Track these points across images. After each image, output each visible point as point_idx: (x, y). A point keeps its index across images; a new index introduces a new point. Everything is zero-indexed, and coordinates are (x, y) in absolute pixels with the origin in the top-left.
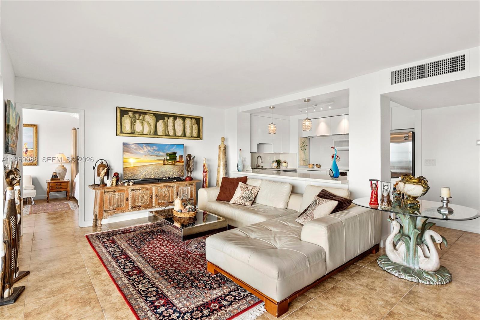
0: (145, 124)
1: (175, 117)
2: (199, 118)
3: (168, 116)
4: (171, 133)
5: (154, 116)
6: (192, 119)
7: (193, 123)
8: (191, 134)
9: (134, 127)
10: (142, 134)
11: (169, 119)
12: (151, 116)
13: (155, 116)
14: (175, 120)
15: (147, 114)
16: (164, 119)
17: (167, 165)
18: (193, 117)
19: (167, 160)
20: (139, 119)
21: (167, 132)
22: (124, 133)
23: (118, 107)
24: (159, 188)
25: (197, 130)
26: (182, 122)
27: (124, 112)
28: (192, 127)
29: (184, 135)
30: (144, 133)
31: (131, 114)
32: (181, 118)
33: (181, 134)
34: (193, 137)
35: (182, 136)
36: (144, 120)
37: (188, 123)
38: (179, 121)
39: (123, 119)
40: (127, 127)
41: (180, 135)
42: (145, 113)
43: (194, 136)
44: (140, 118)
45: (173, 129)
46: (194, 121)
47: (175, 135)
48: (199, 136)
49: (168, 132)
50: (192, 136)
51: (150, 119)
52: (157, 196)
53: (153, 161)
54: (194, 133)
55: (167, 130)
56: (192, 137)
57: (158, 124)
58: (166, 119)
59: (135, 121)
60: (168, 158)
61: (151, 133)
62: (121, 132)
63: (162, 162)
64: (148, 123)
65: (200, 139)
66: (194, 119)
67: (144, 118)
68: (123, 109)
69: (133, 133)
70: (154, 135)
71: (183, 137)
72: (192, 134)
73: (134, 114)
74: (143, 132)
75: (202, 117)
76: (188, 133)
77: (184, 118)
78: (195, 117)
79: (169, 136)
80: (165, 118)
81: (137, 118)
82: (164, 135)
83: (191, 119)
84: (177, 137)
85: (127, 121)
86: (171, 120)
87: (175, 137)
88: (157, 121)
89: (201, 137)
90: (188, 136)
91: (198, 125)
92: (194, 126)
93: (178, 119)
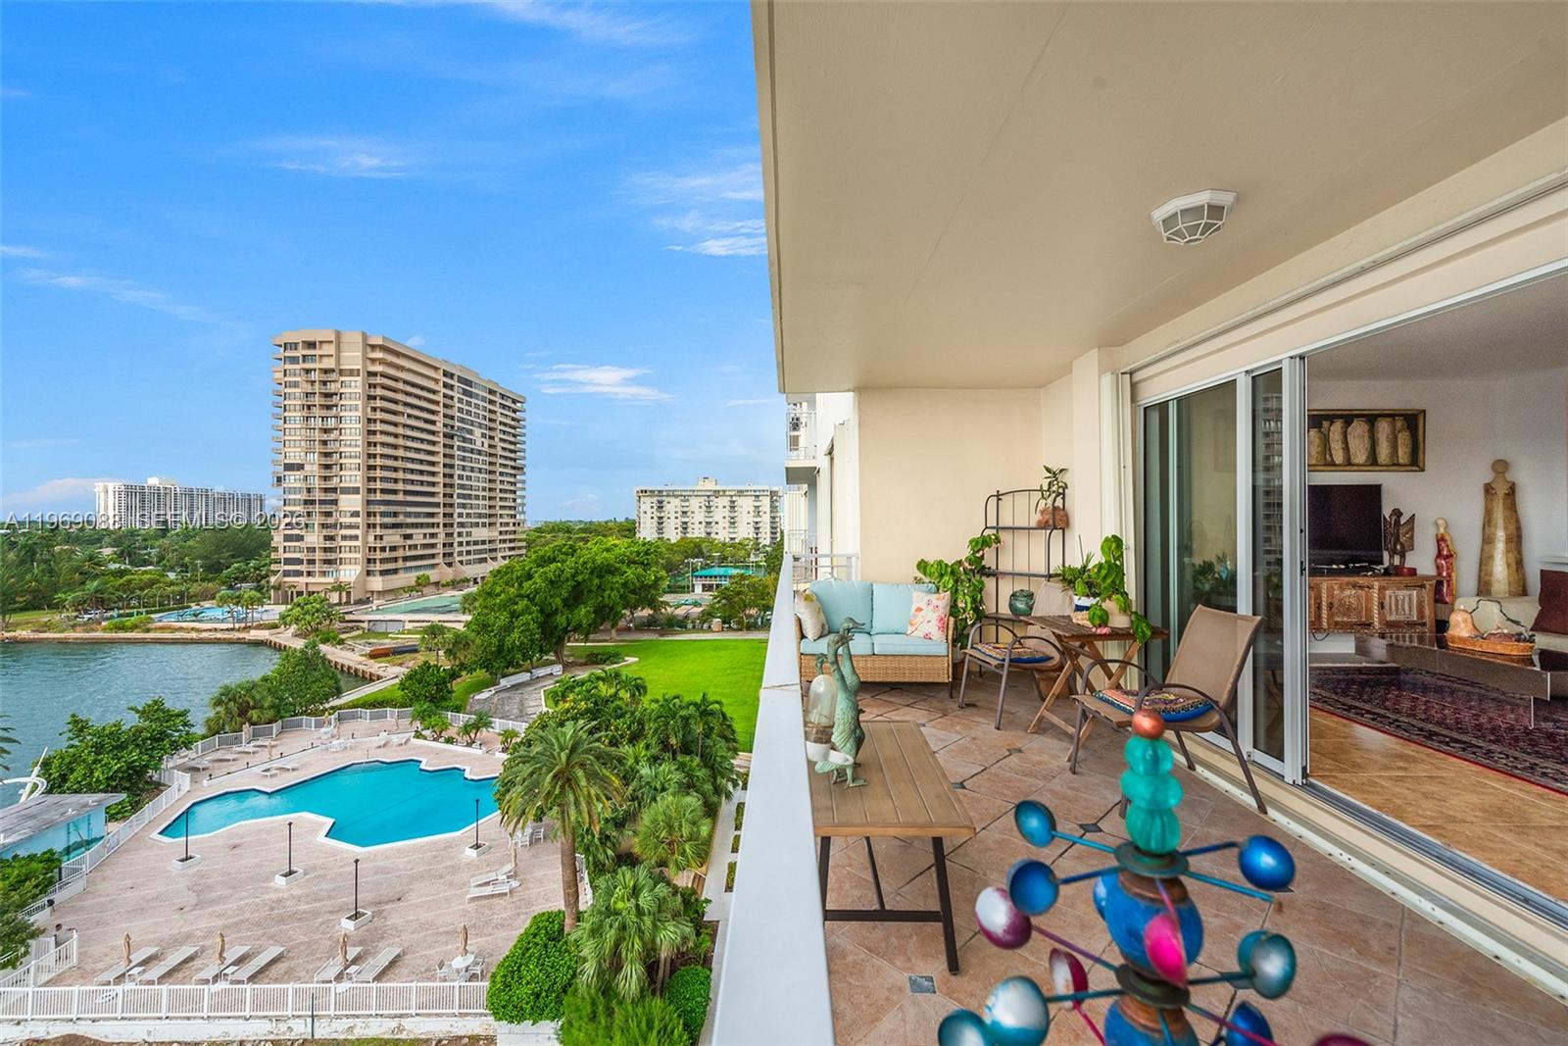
1: (1348, 418)
2: (1415, 412)
3: (1331, 418)
4: (1339, 458)
6: (1394, 419)
7: (1397, 429)
8: (1392, 457)
11: (1334, 424)
14: (1349, 426)
16: (1320, 427)
18: (1398, 412)
21: (1328, 457)
24: (1336, 587)
25: (1409, 446)
26: (1367, 427)
28: (1396, 439)
29: (1373, 461)
32: (1364, 419)
33: (1364, 458)
34: (1398, 465)
35: (1368, 463)
37: (1383, 432)
38: (1359, 429)
41: (1361, 462)
43: (1401, 461)
45: (1343, 448)
46: (1399, 424)
47: (1349, 463)
48: (1416, 462)
49: (1331, 455)
50: (1396, 462)
52: (1331, 606)
54: (1400, 454)
55: (1328, 452)
56: (1394, 465)
58: (1326, 424)
65: (1417, 469)
66: (1401, 418)
71: (1371, 465)
72: (1395, 458)
75: (1424, 411)
76: (1384, 452)
77: (1371, 418)
78: (1404, 412)
79: (1335, 465)
80: (1324, 422)
82: (1322, 462)
83: (1391, 419)
84: (1355, 468)
86: (1337, 426)
87: (1348, 468)
89: (1421, 465)
90: (1384, 463)
91: (1411, 432)
92: (1400, 435)
93: (1356, 422)
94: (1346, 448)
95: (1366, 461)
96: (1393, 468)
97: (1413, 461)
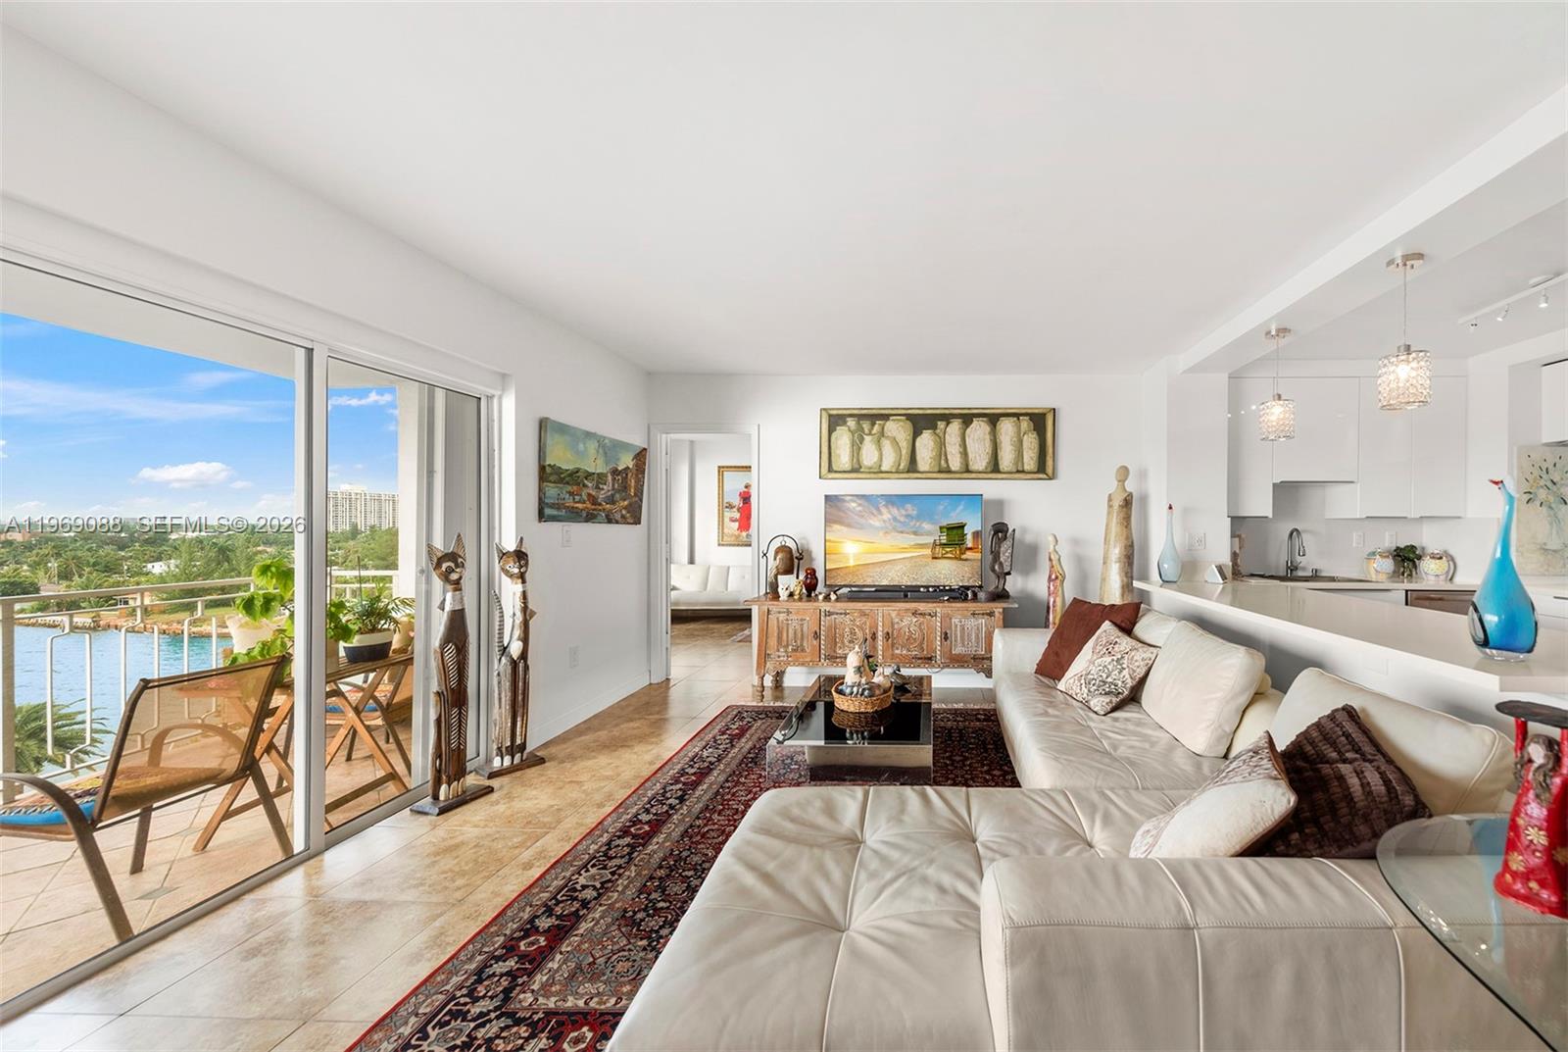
0: (887, 445)
1: (967, 419)
2: (1044, 411)
3: (947, 418)
4: (955, 463)
5: (908, 422)
6: (1019, 419)
7: (1023, 430)
8: (1016, 464)
9: (858, 454)
10: (878, 472)
11: (950, 425)
12: (901, 423)
13: (911, 421)
14: (967, 427)
15: (891, 418)
16: (934, 427)
17: (940, 561)
18: (1023, 411)
19: (941, 544)
20: (870, 434)
21: (943, 462)
22: (836, 472)
23: (824, 409)
25: (1036, 450)
26: (988, 430)
27: (835, 420)
28: (1021, 442)
29: (995, 467)
30: (883, 469)
31: (851, 423)
32: (985, 419)
33: (984, 464)
34: (1023, 472)
35: (989, 470)
36: (882, 433)
37: (1006, 434)
38: (979, 430)
39: (835, 436)
40: (843, 459)
41: (981, 469)
42: (885, 417)
43: (1027, 468)
44: (874, 431)
45: (960, 453)
46: (1025, 423)
47: (966, 470)
48: (1044, 467)
49: (947, 461)
50: (1020, 469)
51: (898, 430)
53: (904, 549)
54: (1027, 459)
55: (943, 458)
56: (1018, 472)
57: (919, 441)
58: (941, 425)
59: (862, 440)
60: (944, 539)
61: (901, 467)
62: (830, 470)
63: (928, 552)
64: (894, 441)
65: (1045, 476)
66: (1027, 418)
67: (883, 428)
68: (834, 412)
69: (856, 469)
70: (908, 472)
71: (992, 472)
72: (1020, 464)
73: (858, 423)
74: (880, 466)
75: (1054, 409)
76: (1007, 459)
77: (993, 419)
78: (1030, 411)
79: (949, 471)
80: (939, 423)
81: (867, 431)
82: (936, 469)
83: (1015, 419)
84: (973, 475)
85: (843, 438)
86: (955, 426)
87: (965, 475)
88: (916, 434)
89: (1049, 470)
90: (1006, 469)
91: (1038, 434)
92: (1026, 438)
93: (976, 422)
94: (965, 454)
95: (986, 468)
96: (1017, 476)
97: (1041, 467)
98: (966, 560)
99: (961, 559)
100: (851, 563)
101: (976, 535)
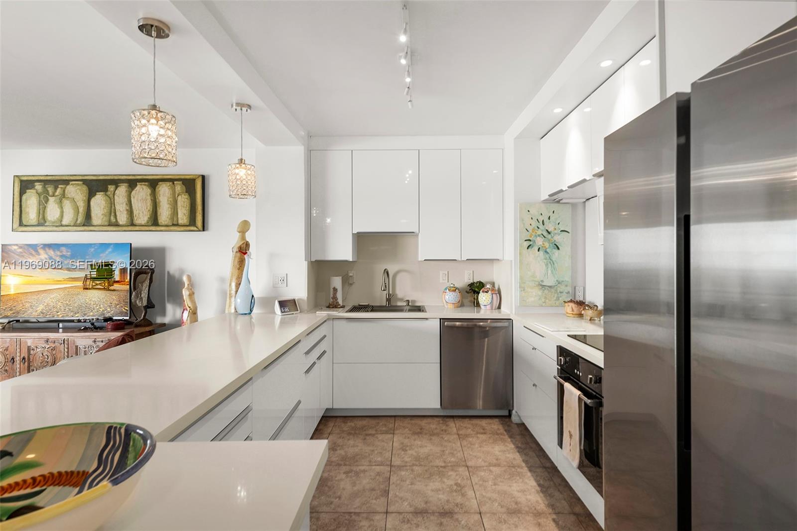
0: (67, 205)
1: (132, 183)
2: (194, 177)
3: (116, 182)
4: (123, 218)
5: (85, 186)
6: (173, 183)
7: (177, 192)
8: (172, 219)
9: (44, 212)
10: (59, 225)
11: (119, 188)
12: (78, 187)
13: (86, 185)
14: (133, 189)
15: (71, 183)
16: (105, 190)
17: (91, 291)
18: (177, 177)
19: (91, 278)
20: (53, 196)
21: (112, 218)
22: (26, 226)
23: (17, 176)
24: (30, 342)
25: (188, 208)
26: (149, 191)
27: (25, 185)
28: (176, 202)
29: (154, 221)
30: (64, 223)
31: (39, 187)
32: (147, 183)
34: (178, 225)
35: (150, 224)
36: (63, 195)
37: (165, 195)
38: (142, 193)
39: (24, 197)
40: (32, 214)
41: (143, 223)
42: (66, 182)
43: (180, 222)
44: (57, 193)
45: (127, 210)
46: (179, 187)
47: (132, 224)
48: (194, 223)
49: (115, 217)
50: (175, 223)
51: (76, 192)
52: (24, 360)
53: (58, 282)
54: (180, 215)
55: (113, 214)
56: (173, 225)
57: (93, 202)
58: (111, 188)
59: (47, 201)
60: (94, 274)
61: (79, 222)
62: (21, 224)
63: (80, 284)
64: (73, 200)
65: (195, 228)
66: (180, 182)
67: (64, 191)
68: (25, 178)
69: (42, 222)
70: (84, 225)
71: (153, 225)
72: (175, 219)
73: (44, 187)
74: (61, 221)
76: (164, 215)
77: (153, 183)
78: (183, 177)
79: (118, 225)
80: (109, 186)
81: (51, 193)
83: (171, 183)
84: (137, 228)
85: (31, 200)
86: (122, 189)
87: (130, 228)
88: (91, 194)
89: (199, 225)
90: (163, 223)
91: (190, 195)
92: (180, 198)
93: (139, 187)
94: (130, 212)
95: (147, 223)
96: (172, 228)
97: (192, 222)
98: (114, 290)
99: (109, 290)
100: (12, 292)
101: (123, 271)
